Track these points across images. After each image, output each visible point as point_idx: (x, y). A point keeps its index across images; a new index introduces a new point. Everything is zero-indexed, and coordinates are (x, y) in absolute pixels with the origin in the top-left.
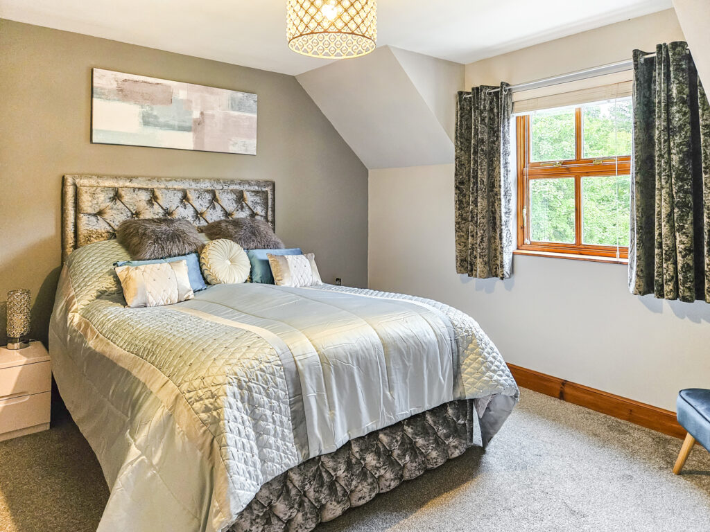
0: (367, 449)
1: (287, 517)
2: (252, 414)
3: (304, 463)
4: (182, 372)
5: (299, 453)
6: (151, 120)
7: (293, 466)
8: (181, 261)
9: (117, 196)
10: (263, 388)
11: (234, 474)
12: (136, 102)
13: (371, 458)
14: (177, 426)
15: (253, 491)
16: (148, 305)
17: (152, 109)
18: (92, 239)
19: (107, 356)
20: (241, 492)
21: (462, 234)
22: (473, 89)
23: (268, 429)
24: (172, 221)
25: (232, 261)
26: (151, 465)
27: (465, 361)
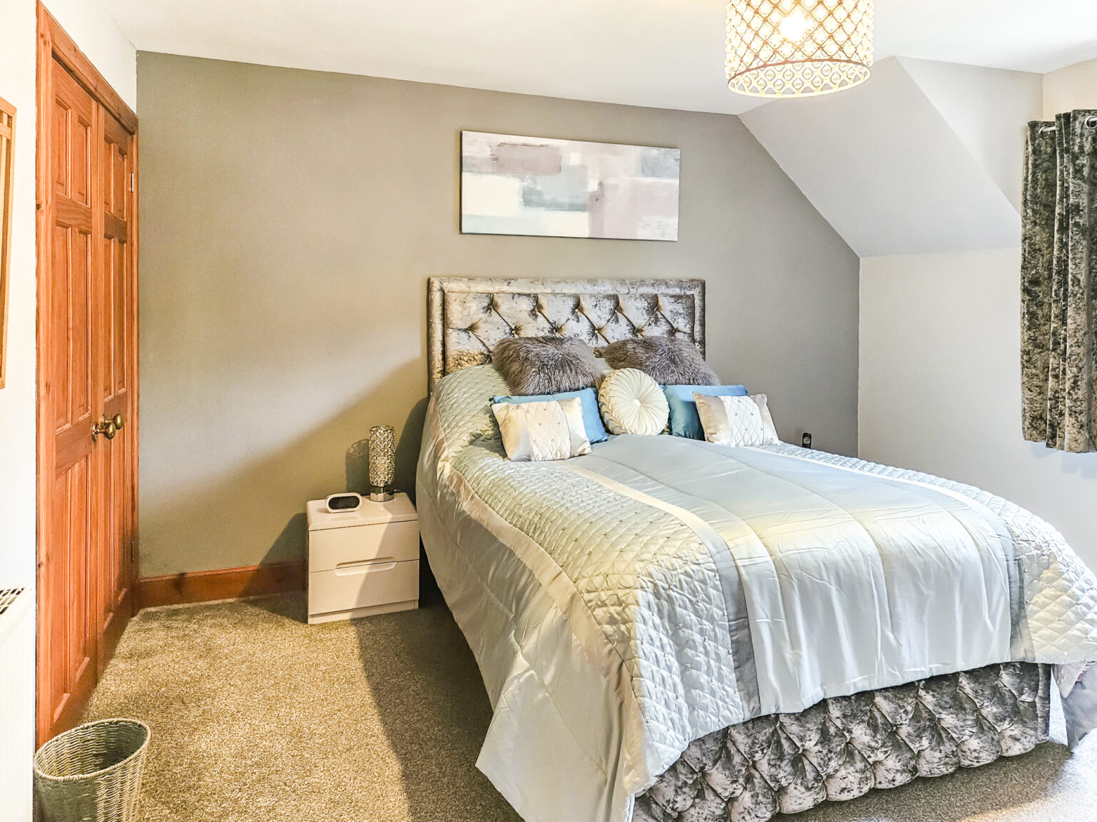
0: (854, 716)
1: (727, 794)
2: (675, 636)
3: (753, 720)
4: (579, 562)
5: (745, 705)
6: (534, 197)
7: (736, 722)
8: (574, 398)
9: (492, 306)
10: (690, 601)
11: (651, 719)
12: (515, 173)
13: (861, 731)
14: (574, 637)
15: (679, 749)
16: (533, 458)
17: (535, 182)
18: (463, 362)
19: (484, 525)
20: (662, 747)
21: (1034, 371)
22: (1058, 117)
23: (698, 661)
24: (561, 341)
25: (643, 401)
26: (542, 685)
27: (1035, 599)
